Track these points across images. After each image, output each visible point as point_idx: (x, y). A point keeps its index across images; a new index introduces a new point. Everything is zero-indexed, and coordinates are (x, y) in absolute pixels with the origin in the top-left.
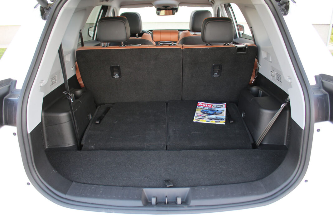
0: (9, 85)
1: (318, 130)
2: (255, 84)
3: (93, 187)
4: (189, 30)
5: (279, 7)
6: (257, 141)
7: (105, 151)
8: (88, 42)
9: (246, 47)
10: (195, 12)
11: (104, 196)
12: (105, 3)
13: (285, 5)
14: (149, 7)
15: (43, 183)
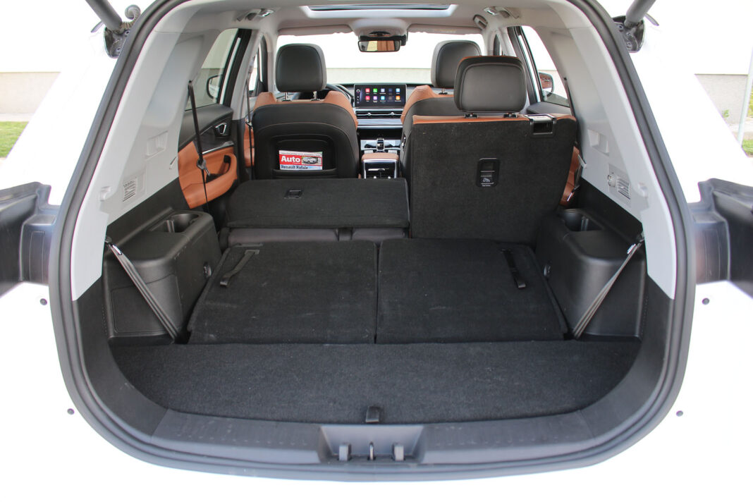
0: (33, 197)
1: (706, 301)
2: (574, 204)
3: (213, 420)
4: (431, 86)
5: (621, 34)
6: (576, 327)
7: (241, 346)
8: (206, 109)
9: (554, 122)
10: (443, 44)
11: (234, 440)
12: (246, 24)
13: (634, 29)
14: (342, 34)
15: (101, 409)
